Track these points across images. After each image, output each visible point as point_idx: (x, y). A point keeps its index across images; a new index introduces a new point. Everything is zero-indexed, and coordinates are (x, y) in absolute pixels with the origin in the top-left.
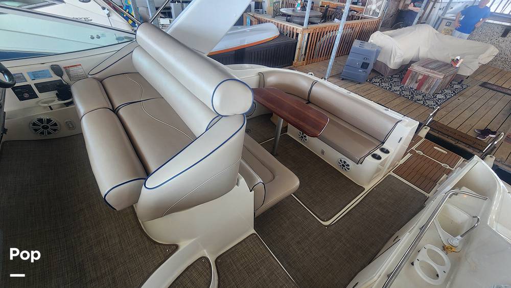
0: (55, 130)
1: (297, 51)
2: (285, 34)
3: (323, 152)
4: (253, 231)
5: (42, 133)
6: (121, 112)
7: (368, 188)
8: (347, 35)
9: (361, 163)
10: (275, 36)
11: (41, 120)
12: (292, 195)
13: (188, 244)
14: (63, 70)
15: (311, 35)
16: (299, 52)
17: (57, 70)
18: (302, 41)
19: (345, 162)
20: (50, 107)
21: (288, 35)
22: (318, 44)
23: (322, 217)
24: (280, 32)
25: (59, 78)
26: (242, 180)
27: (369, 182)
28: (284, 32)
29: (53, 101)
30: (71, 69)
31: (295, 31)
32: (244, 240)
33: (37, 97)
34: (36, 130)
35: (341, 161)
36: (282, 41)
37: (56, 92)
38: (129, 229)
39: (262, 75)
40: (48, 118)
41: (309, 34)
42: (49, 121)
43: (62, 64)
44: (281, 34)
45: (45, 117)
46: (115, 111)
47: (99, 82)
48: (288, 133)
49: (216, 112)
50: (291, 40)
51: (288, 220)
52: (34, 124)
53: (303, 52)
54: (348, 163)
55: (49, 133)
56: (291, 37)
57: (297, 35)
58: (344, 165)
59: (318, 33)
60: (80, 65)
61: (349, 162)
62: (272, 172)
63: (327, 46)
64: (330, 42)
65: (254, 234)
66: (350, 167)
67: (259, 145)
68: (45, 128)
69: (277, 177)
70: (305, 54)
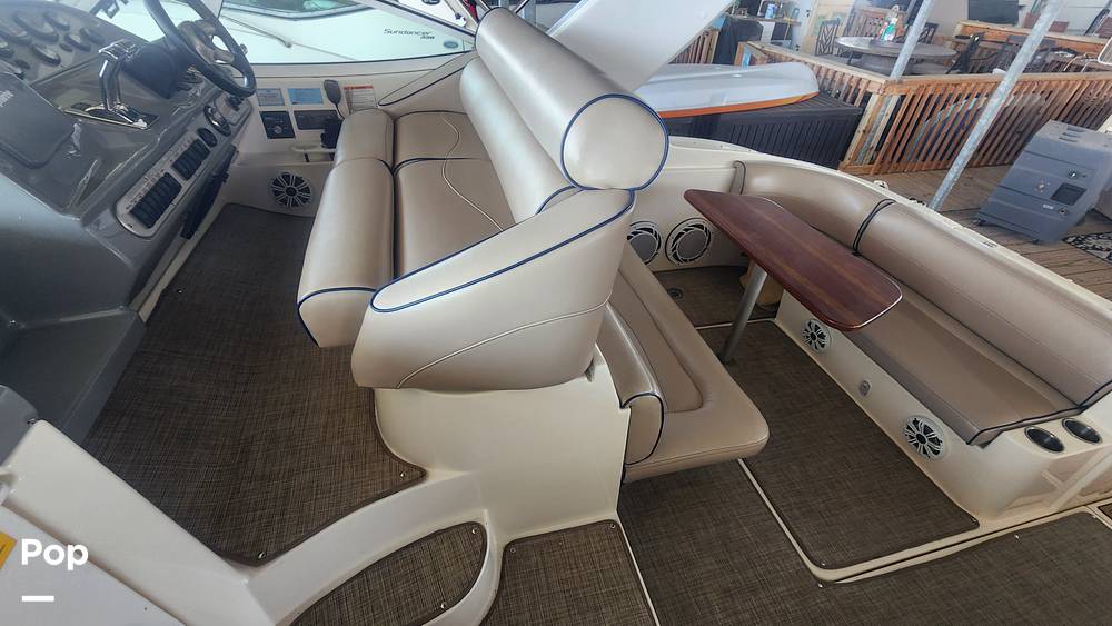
0: (305, 200)
1: (858, 136)
2: (835, 91)
3: (864, 389)
4: (613, 515)
5: (284, 201)
6: (402, 174)
7: (991, 525)
8: (1026, 111)
9: (984, 445)
10: (804, 94)
11: (286, 177)
12: (740, 461)
13: (446, 478)
14: (343, 92)
15: (907, 100)
16: (862, 141)
17: (333, 91)
18: (878, 112)
19: (927, 430)
20: (306, 155)
21: (841, 97)
22: (924, 126)
23: (814, 554)
24: (821, 89)
25: (333, 107)
26: (603, 370)
27: (1000, 510)
28: (830, 89)
29: (315, 147)
30: (355, 92)
31: (862, 87)
32: (584, 528)
33: (293, 136)
34: (276, 193)
35: (915, 422)
36: (823, 107)
37: (322, 131)
38: (351, 408)
39: (741, 168)
40: (297, 174)
41: (903, 97)
42: (299, 180)
43: (343, 82)
44: (823, 92)
45: (294, 173)
46: (393, 170)
47: (390, 120)
48: (776, 321)
49: (568, 175)
50: (847, 106)
51: (715, 525)
52: (276, 182)
53: (875, 142)
54: (936, 433)
55: (295, 204)
56: (848, 100)
57: (867, 97)
58: (924, 437)
59: (931, 96)
60: (371, 87)
61: (941, 430)
62: (699, 386)
63: (950, 136)
64: (961, 125)
65: (614, 523)
66: (941, 448)
67: (694, 330)
68: (291, 192)
69: (708, 406)
70: (878, 149)
